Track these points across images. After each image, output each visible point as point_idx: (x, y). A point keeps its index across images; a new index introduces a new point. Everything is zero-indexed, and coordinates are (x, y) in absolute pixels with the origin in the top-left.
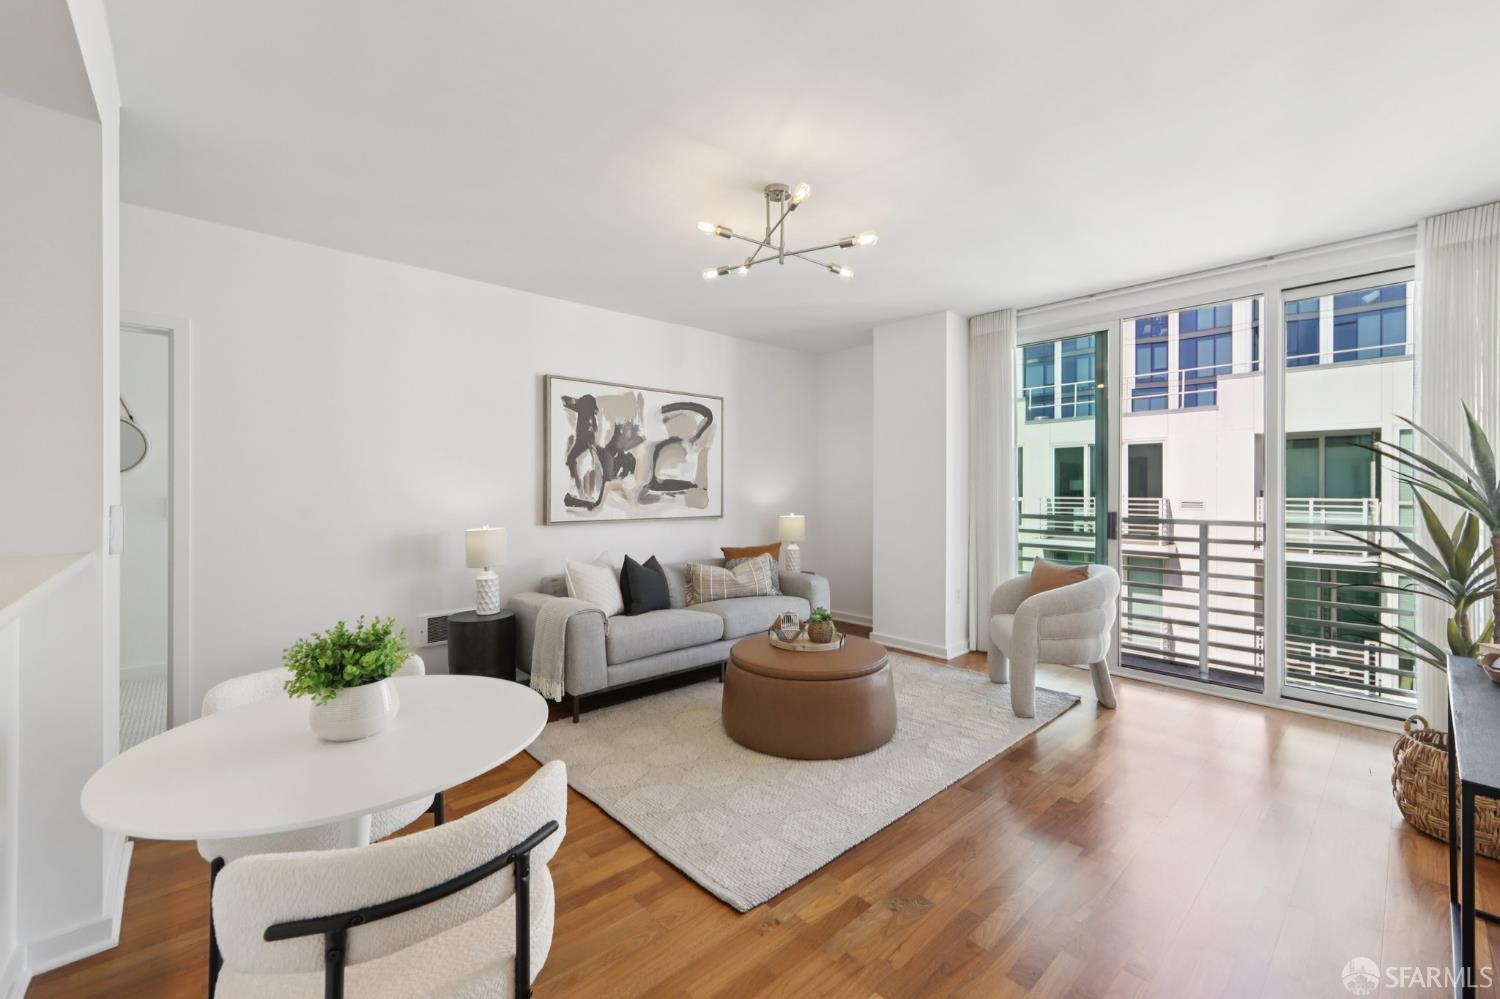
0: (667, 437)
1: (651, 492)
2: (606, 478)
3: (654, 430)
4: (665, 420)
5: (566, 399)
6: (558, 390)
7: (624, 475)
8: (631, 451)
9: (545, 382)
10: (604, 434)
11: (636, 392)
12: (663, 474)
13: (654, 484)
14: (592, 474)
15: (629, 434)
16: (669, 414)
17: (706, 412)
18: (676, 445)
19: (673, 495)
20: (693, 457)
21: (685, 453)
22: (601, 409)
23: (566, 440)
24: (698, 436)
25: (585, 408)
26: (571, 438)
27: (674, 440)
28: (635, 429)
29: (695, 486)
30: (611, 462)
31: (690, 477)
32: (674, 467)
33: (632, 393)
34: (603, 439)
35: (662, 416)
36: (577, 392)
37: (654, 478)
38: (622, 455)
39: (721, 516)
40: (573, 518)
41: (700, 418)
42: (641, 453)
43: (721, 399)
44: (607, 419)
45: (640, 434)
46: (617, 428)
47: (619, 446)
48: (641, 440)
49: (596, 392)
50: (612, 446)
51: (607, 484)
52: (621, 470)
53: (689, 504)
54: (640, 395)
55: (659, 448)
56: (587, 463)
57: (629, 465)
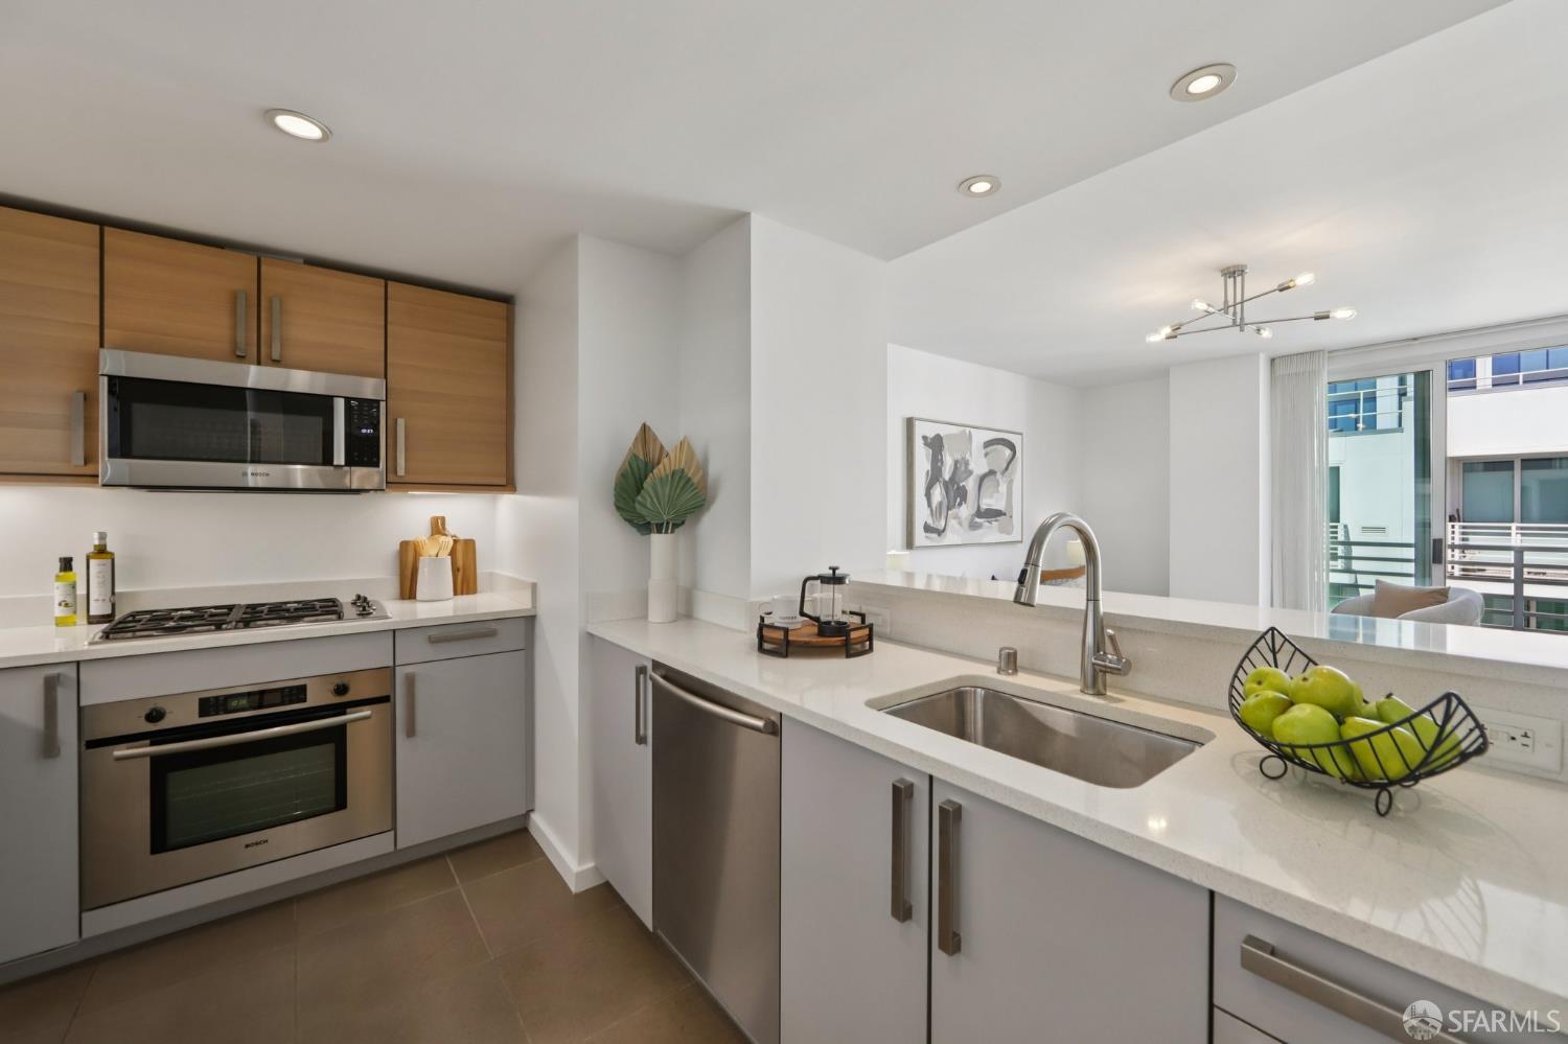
0: (987, 470)
1: (977, 520)
2: (949, 509)
3: (979, 466)
4: (986, 455)
5: (925, 438)
6: (921, 430)
7: (960, 504)
8: (964, 483)
9: (910, 423)
10: (948, 468)
11: (968, 429)
12: (986, 503)
13: (979, 513)
14: (940, 504)
15: (963, 468)
16: (988, 449)
17: (1012, 447)
18: (992, 477)
19: (990, 522)
20: (1003, 488)
21: (998, 484)
22: (946, 446)
23: (924, 474)
24: (1007, 469)
25: (936, 444)
26: (928, 472)
27: (992, 473)
28: (967, 464)
29: (1005, 514)
30: (952, 494)
31: (1000, 506)
32: (991, 497)
33: (964, 431)
34: (947, 476)
35: (984, 452)
36: (931, 431)
37: (979, 507)
38: (958, 488)
39: (1021, 542)
40: (929, 543)
41: (1008, 452)
42: (970, 484)
43: (1021, 434)
44: (951, 455)
45: (971, 467)
46: (956, 462)
47: (957, 479)
48: (971, 473)
49: (943, 430)
50: (952, 479)
51: (950, 512)
52: (958, 500)
53: (1002, 530)
54: (970, 432)
55: (982, 478)
56: (938, 494)
57: (962, 494)
